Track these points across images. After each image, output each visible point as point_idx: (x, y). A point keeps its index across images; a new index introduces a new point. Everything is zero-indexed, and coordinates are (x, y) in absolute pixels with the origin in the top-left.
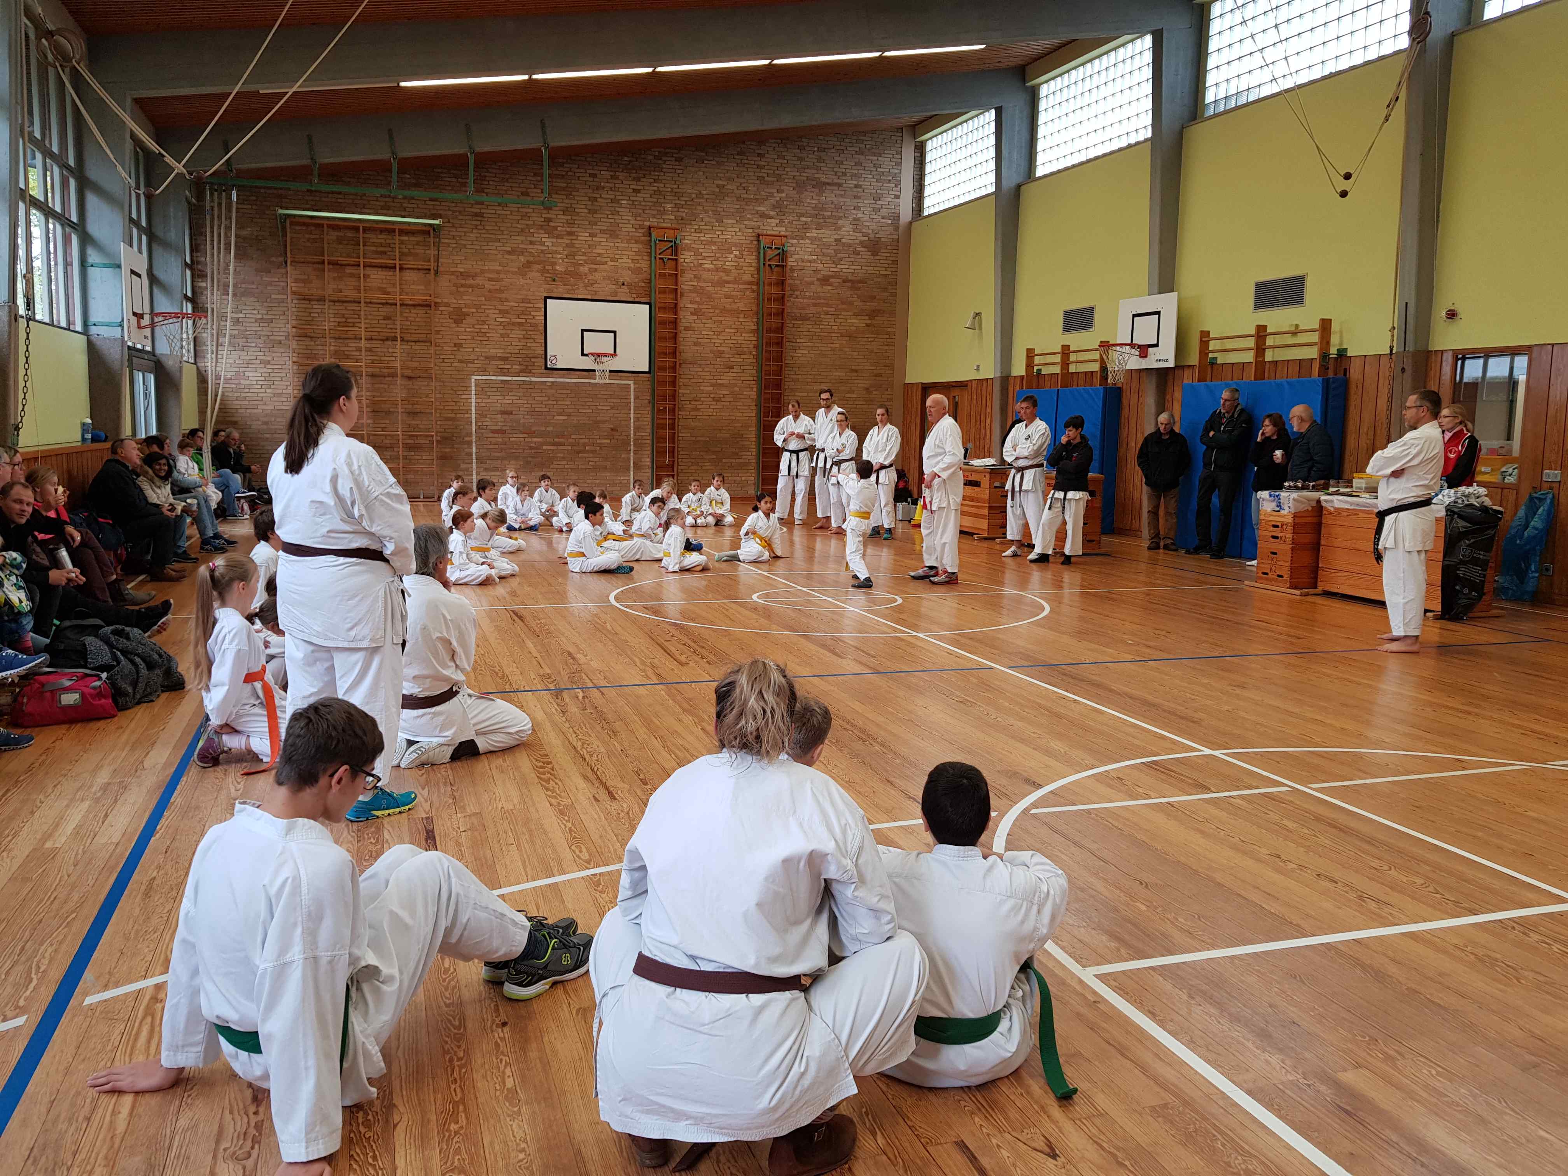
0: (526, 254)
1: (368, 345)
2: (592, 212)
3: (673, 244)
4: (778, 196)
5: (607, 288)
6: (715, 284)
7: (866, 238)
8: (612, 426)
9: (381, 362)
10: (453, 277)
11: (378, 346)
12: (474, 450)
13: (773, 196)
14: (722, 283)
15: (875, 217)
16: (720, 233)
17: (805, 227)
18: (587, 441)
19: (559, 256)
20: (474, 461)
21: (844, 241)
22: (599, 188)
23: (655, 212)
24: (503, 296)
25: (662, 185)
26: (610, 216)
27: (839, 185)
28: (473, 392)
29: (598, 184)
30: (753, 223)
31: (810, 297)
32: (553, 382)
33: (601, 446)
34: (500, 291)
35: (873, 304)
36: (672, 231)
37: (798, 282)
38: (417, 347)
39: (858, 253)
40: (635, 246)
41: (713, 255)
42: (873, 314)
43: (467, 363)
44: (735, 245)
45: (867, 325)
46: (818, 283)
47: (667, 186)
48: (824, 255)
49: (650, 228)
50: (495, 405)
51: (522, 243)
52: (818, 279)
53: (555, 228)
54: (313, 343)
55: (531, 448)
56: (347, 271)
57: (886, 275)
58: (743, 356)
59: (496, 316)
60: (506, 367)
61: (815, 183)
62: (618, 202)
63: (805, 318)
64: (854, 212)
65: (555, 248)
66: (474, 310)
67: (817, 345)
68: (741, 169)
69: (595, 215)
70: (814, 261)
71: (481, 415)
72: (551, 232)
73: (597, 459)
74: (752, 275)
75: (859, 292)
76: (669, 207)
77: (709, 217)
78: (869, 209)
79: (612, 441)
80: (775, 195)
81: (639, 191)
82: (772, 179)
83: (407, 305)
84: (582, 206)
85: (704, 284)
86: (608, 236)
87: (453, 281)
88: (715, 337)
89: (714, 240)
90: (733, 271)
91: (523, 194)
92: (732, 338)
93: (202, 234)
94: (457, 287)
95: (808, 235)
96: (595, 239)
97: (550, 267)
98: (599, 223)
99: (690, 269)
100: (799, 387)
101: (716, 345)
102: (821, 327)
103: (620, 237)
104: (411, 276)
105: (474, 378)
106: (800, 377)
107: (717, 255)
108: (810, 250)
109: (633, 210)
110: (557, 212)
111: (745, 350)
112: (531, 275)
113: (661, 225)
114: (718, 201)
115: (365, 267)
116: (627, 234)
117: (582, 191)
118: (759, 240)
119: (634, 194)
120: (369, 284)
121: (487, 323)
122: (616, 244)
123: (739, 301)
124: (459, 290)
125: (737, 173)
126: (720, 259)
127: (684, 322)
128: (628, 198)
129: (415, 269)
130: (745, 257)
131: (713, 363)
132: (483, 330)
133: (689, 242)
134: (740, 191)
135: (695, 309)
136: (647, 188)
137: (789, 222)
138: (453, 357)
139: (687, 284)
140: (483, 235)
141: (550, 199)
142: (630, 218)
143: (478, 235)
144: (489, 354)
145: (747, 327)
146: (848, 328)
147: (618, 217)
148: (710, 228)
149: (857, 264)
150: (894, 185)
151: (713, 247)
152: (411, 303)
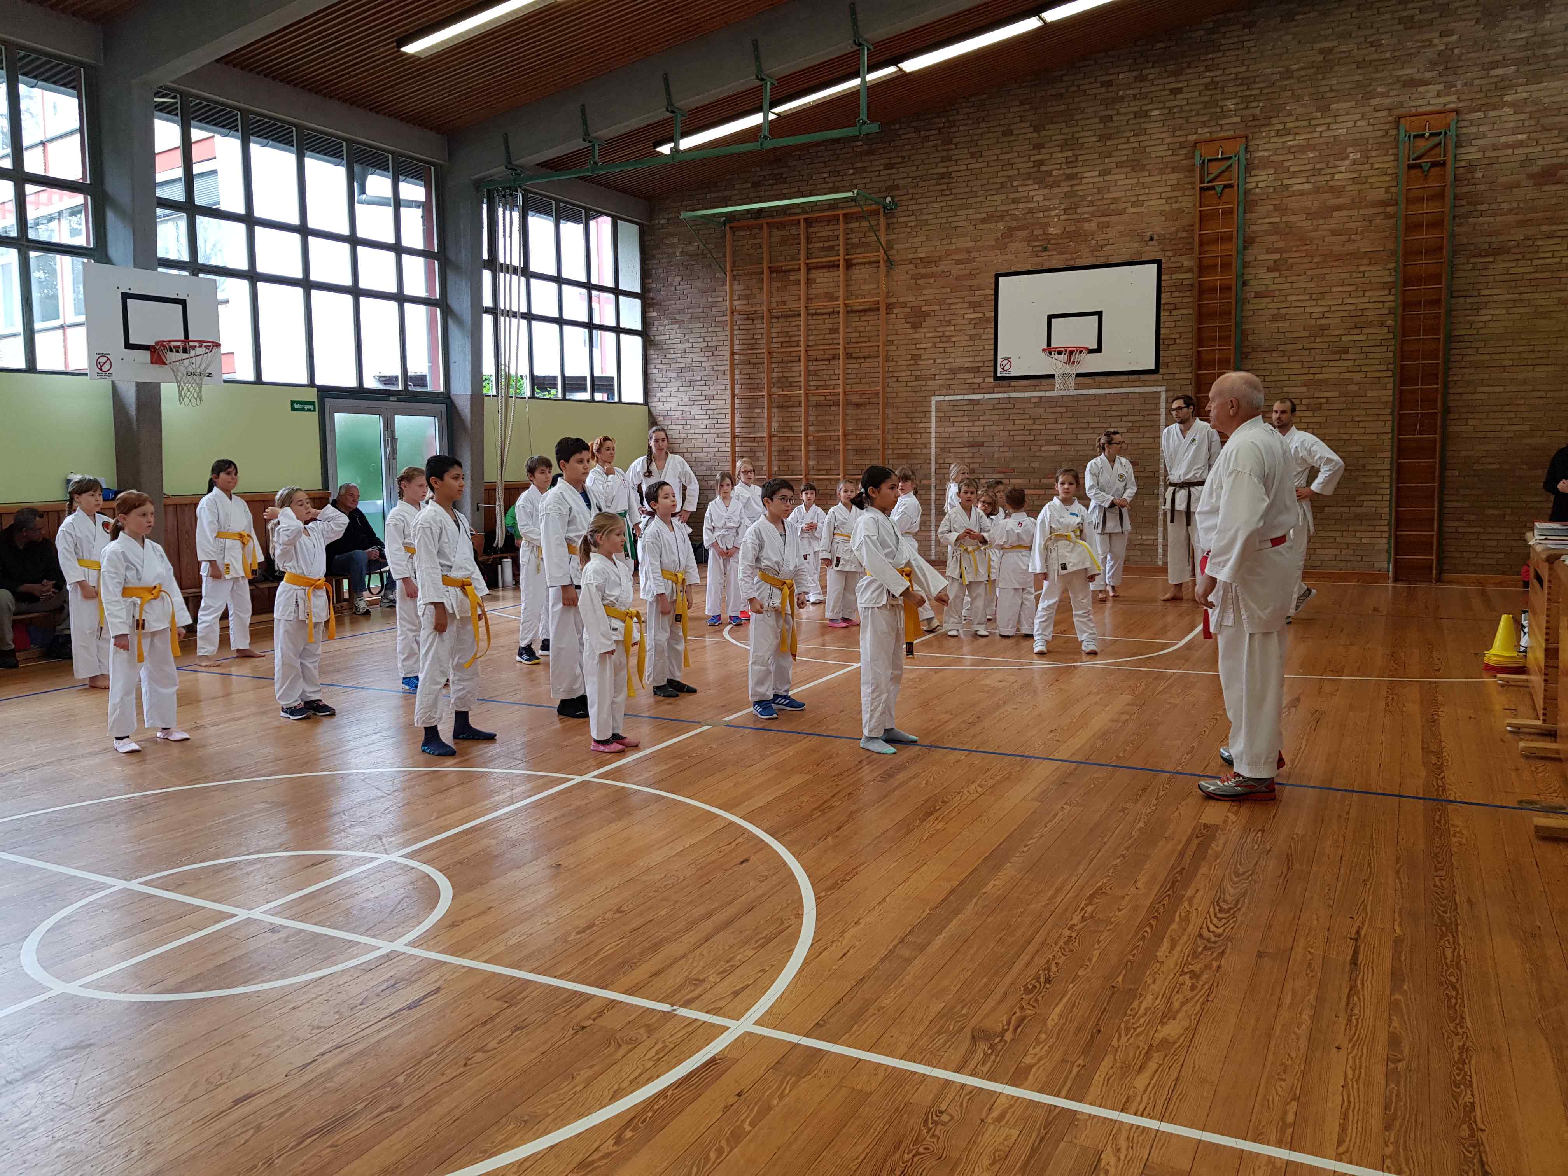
0: (1008, 218)
1: (810, 368)
2: (1104, 138)
3: (1232, 161)
4: (1441, 43)
5: (1126, 246)
6: (1311, 216)
9: (824, 387)
10: (911, 266)
11: (824, 367)
13: (1431, 45)
14: (1327, 211)
16: (1324, 128)
17: (1503, 86)
19: (1054, 213)
20: (933, 512)
22: (1116, 100)
23: (1206, 118)
24: (975, 282)
25: (1219, 72)
26: (1132, 139)
28: (933, 419)
29: (1112, 95)
30: (1389, 100)
31: (1510, 211)
32: (1041, 398)
34: (972, 276)
36: (1233, 142)
37: (1483, 187)
38: (867, 365)
40: (1174, 176)
41: (1310, 167)
43: (926, 380)
44: (1354, 143)
46: (1531, 182)
47: (1227, 72)
48: (1545, 129)
49: (1195, 144)
50: (959, 435)
51: (1002, 204)
52: (1530, 176)
53: (1049, 173)
54: (753, 371)
58: (1365, 331)
60: (977, 381)
62: (1145, 114)
63: (1497, 251)
65: (1048, 203)
66: (937, 307)
67: (1525, 296)
68: (1367, 13)
69: (1108, 143)
70: (1521, 144)
71: (942, 449)
72: (1043, 180)
74: (1387, 189)
76: (1230, 104)
77: (1304, 106)
80: (1436, 41)
81: (1179, 91)
82: (1430, 16)
83: (856, 311)
84: (1089, 133)
85: (1293, 218)
86: (1128, 169)
87: (910, 272)
88: (1314, 303)
89: (1311, 142)
90: (1349, 188)
91: (1004, 134)
92: (1346, 301)
93: (653, 257)
94: (916, 279)
95: (1507, 98)
96: (1107, 178)
97: (1040, 232)
98: (1114, 153)
99: (1265, 197)
100: (1486, 376)
101: (1314, 316)
102: (1535, 262)
103: (1148, 167)
104: (860, 273)
105: (934, 399)
106: (1487, 357)
107: (1318, 166)
108: (1512, 125)
109: (1169, 122)
110: (1051, 150)
111: (1371, 318)
112: (1013, 247)
113: (1215, 136)
114: (1320, 77)
115: (809, 268)
116: (1159, 160)
117: (1089, 110)
118: (1397, 128)
119: (1172, 97)
120: (811, 291)
121: (953, 322)
122: (1142, 180)
123: (1359, 237)
124: (919, 282)
125: (1357, 21)
126: (1323, 172)
127: (1255, 285)
128: (1161, 106)
129: (865, 263)
130: (1372, 160)
131: (1306, 346)
132: (947, 334)
133: (1266, 154)
134: (1363, 52)
135: (1275, 261)
136: (1193, 83)
137: (1466, 84)
138: (909, 373)
139: (1260, 221)
140: (950, 203)
141: (1043, 133)
142: (1164, 135)
143: (944, 204)
144: (955, 365)
145: (1375, 280)
147: (1146, 138)
148: (1305, 123)
151: (1311, 155)
152: (859, 308)
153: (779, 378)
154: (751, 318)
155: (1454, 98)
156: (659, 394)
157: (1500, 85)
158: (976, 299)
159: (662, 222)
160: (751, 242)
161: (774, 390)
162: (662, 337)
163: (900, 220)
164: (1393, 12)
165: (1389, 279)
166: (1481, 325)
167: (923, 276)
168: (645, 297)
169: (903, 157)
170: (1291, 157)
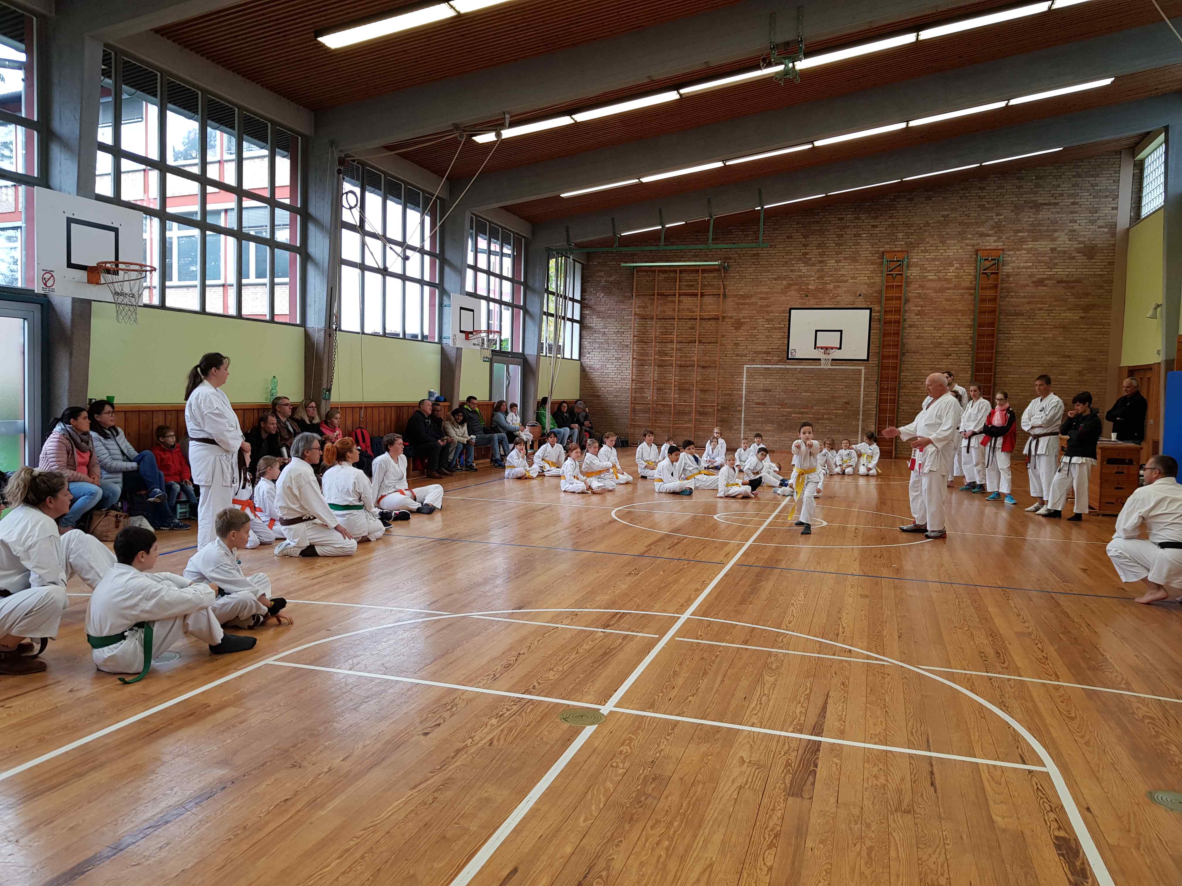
0: (788, 279)
1: (678, 346)
2: (838, 245)
3: (901, 262)
4: (996, 218)
5: (846, 299)
6: (936, 291)
7: (1083, 245)
8: (845, 400)
9: (686, 357)
10: (736, 298)
11: (685, 347)
12: (743, 416)
13: (992, 219)
14: (943, 290)
15: (1091, 227)
16: (943, 251)
17: (1022, 241)
18: (825, 411)
19: (812, 279)
20: (743, 424)
21: (1058, 249)
22: (845, 227)
23: (889, 240)
24: (770, 309)
25: (896, 220)
26: (852, 247)
27: (1056, 204)
28: (745, 376)
29: (843, 225)
30: (972, 242)
31: (1024, 297)
32: (802, 369)
33: (837, 415)
34: (768, 306)
35: (1087, 300)
36: (901, 253)
37: (1012, 285)
38: (711, 347)
39: (1074, 258)
40: (871, 266)
41: (936, 268)
42: (1086, 308)
43: (742, 356)
44: (956, 259)
45: (1082, 318)
46: (1033, 285)
47: (900, 220)
48: (1039, 262)
49: (883, 252)
50: (758, 385)
51: (785, 272)
52: (1033, 282)
53: (810, 259)
54: (646, 346)
55: (783, 416)
56: (669, 299)
57: (1101, 275)
58: (959, 346)
59: (763, 323)
60: (769, 358)
61: (1032, 204)
62: (859, 235)
63: (1019, 314)
64: (1070, 224)
65: (809, 273)
66: (749, 320)
67: (1030, 335)
68: (964, 200)
69: (841, 247)
70: (1029, 267)
71: (749, 391)
72: (807, 262)
73: (833, 425)
74: (971, 282)
75: (1072, 291)
76: (900, 235)
77: (934, 240)
78: (1085, 221)
79: (845, 411)
80: (994, 217)
81: (877, 226)
82: (992, 206)
83: (705, 319)
84: (831, 242)
85: (928, 292)
86: (850, 261)
87: (736, 301)
88: (935, 332)
89: (938, 257)
90: (954, 280)
91: (788, 237)
92: (951, 332)
93: (589, 282)
94: (738, 305)
95: (1024, 246)
96: (839, 264)
97: (804, 287)
98: (843, 253)
99: (915, 280)
101: (936, 338)
102: (1035, 320)
103: (860, 261)
104: (707, 300)
105: (746, 366)
106: (1012, 362)
107: (940, 268)
108: (1026, 258)
109: (870, 241)
110: (812, 248)
111: (962, 341)
112: (790, 293)
113: (893, 250)
114: (942, 227)
115: (679, 295)
116: (866, 258)
117: (832, 231)
118: (977, 254)
119: (873, 229)
120: (681, 307)
121: (757, 328)
122: (856, 267)
123: (958, 303)
124: (740, 306)
125: (960, 204)
126: (942, 271)
127: (909, 322)
128: (867, 232)
129: (710, 295)
130: (965, 268)
131: (933, 352)
132: (754, 334)
133: (916, 260)
134: (962, 218)
135: (919, 311)
136: (883, 223)
137: (1006, 238)
138: (733, 352)
139: (911, 292)
140: (758, 269)
141: (808, 239)
142: (868, 246)
143: (755, 269)
144: (757, 350)
145: (964, 323)
146: (1061, 321)
147: (859, 247)
148: (935, 248)
149: (1072, 267)
150: (1111, 199)
151: (937, 263)
152: (707, 317)
153: (659, 351)
154: (643, 318)
156: (587, 355)
158: (770, 317)
159: (595, 264)
160: (647, 279)
161: (656, 357)
162: (591, 325)
163: (731, 275)
164: (976, 202)
165: (972, 323)
166: (1011, 347)
168: (583, 303)
170: (928, 263)
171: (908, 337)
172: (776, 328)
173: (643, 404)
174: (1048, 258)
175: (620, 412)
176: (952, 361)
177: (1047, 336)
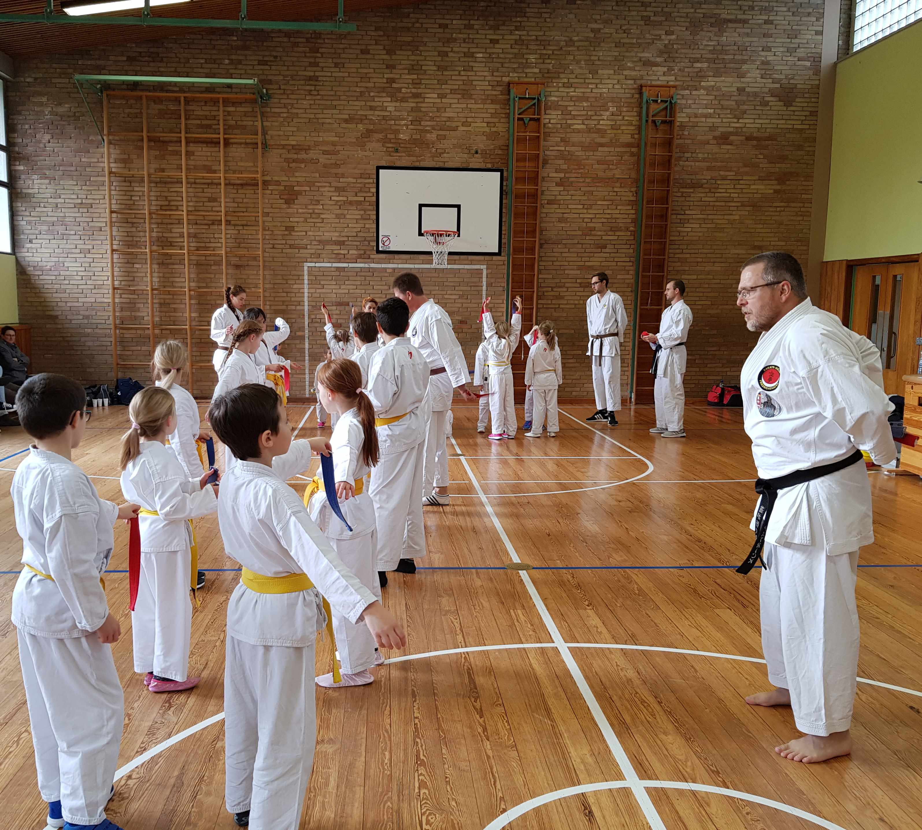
0: (366, 121)
1: (192, 231)
2: (441, 69)
3: (536, 101)
4: (666, 39)
5: (457, 158)
6: (585, 148)
7: (778, 86)
8: (460, 318)
9: (206, 248)
10: (284, 151)
11: (204, 231)
13: (660, 39)
14: (594, 146)
15: (789, 58)
16: (593, 86)
17: (700, 75)
19: (403, 122)
21: (747, 89)
22: (450, 40)
23: (516, 66)
24: (340, 171)
25: (525, 33)
26: (462, 73)
27: (745, 22)
28: (306, 282)
29: (448, 36)
30: (634, 73)
31: (704, 160)
34: (337, 165)
35: (784, 165)
36: (535, 87)
37: (689, 141)
38: (245, 232)
39: (766, 104)
40: (493, 106)
41: (584, 113)
42: (782, 178)
43: (299, 248)
44: (613, 100)
45: (776, 191)
46: (715, 142)
47: (531, 33)
48: (722, 108)
49: (509, 84)
50: (329, 295)
51: (361, 109)
52: (715, 138)
53: (399, 90)
54: (134, 229)
56: (170, 148)
57: (801, 130)
58: (618, 233)
59: (331, 194)
60: (342, 252)
61: (713, 20)
62: (472, 55)
63: (696, 185)
64: (763, 53)
65: (398, 114)
66: (308, 188)
67: (710, 217)
68: (622, 8)
69: (445, 73)
70: (710, 116)
71: (314, 307)
72: (395, 95)
74: (632, 135)
75: (765, 152)
76: (532, 58)
77: (581, 68)
78: (782, 49)
80: (663, 37)
81: (497, 42)
82: (660, 19)
83: (234, 185)
84: (430, 63)
85: (573, 149)
86: (459, 96)
87: (284, 156)
88: (585, 211)
89: (586, 95)
90: (609, 132)
91: (363, 52)
92: (606, 211)
93: (19, 113)
94: (289, 163)
95: (702, 84)
96: (444, 100)
97: (392, 136)
98: (449, 82)
99: (555, 130)
100: (687, 268)
101: (586, 220)
102: (717, 195)
103: (474, 97)
104: (237, 152)
105: (307, 265)
106: (688, 256)
107: (589, 113)
108: (705, 102)
109: (488, 65)
110: (401, 72)
111: (621, 225)
112: (370, 146)
113: (522, 80)
114: (592, 49)
115: (187, 143)
116: (482, 92)
117: (431, 45)
118: (641, 93)
119: (492, 45)
120: (191, 162)
121: (321, 202)
122: (469, 106)
123: (615, 167)
124: (291, 165)
125: (616, 13)
126: (593, 118)
127: (548, 196)
128: (484, 51)
129: (241, 144)
130: (623, 114)
131: (582, 242)
132: (316, 211)
133: (556, 99)
134: (619, 36)
135: (561, 178)
136: (506, 37)
137: (680, 70)
138: (284, 242)
139: (551, 148)
140: (317, 102)
141: (394, 57)
142: (486, 74)
143: (312, 102)
144: (323, 238)
145: (623, 198)
146: (751, 195)
147: (472, 73)
148: (582, 81)
149: (765, 117)
150: (815, 19)
151: (585, 104)
152: (239, 182)
155: (673, 78)
156: (29, 245)
157: (699, 74)
158: (340, 185)
159: (28, 80)
161: (155, 248)
162: (30, 191)
163: (273, 110)
164: (638, 11)
165: (633, 199)
166: (685, 234)
167: (294, 161)
168: (11, 151)
169: (275, 57)
170: (572, 104)
171: (547, 219)
172: (351, 203)
173: (136, 329)
174: (734, 103)
175: (98, 343)
176: (608, 255)
177: (731, 217)
